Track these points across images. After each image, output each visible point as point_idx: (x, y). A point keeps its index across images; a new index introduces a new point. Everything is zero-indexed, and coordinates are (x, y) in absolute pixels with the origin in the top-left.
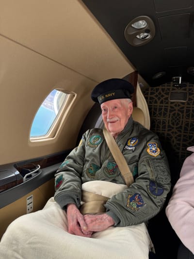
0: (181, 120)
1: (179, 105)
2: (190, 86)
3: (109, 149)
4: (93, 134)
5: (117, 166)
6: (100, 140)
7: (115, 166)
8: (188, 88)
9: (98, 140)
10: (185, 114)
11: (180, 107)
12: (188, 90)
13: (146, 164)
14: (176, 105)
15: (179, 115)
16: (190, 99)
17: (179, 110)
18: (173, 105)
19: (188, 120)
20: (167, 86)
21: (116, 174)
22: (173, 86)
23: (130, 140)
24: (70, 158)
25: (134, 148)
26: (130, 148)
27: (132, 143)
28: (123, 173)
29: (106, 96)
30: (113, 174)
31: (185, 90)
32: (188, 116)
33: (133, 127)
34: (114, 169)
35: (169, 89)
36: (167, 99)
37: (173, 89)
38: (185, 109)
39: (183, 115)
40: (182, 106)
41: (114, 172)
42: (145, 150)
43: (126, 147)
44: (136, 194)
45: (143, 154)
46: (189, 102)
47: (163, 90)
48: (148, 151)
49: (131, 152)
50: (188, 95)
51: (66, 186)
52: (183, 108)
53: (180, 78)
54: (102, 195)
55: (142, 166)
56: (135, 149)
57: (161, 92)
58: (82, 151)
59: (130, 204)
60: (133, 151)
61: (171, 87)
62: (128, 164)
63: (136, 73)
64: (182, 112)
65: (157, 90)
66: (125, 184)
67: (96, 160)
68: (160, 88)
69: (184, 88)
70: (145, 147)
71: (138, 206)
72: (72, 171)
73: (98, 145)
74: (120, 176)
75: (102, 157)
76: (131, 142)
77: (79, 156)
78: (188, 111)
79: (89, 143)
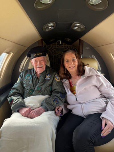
1: (61, 54)
2: (65, 45)
4: (26, 74)
6: (30, 76)
7: (41, 88)
8: (64, 45)
12: (64, 46)
14: (59, 54)
18: (58, 54)
20: (55, 44)
22: (57, 44)
26: (47, 79)
27: (48, 76)
31: (63, 46)
35: (55, 46)
36: (55, 51)
37: (57, 46)
41: (41, 91)
44: (56, 98)
47: (53, 46)
48: (56, 79)
50: (64, 49)
53: (61, 41)
56: (50, 79)
57: (52, 47)
59: (53, 103)
61: (56, 45)
63: (42, 40)
65: (50, 46)
67: (32, 87)
68: (51, 45)
69: (62, 46)
71: (56, 104)
73: (30, 79)
79: (25, 80)
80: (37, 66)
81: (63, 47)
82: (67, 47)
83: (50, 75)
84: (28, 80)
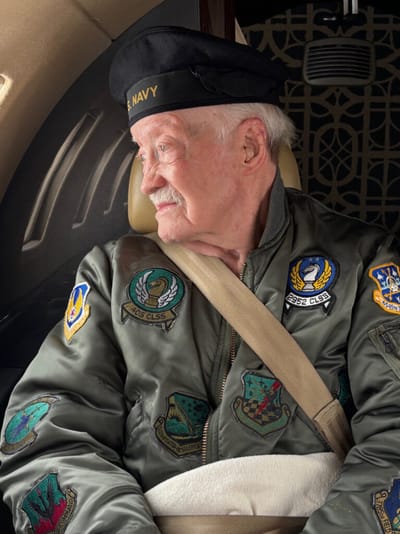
0: (355, 154)
1: (344, 100)
2: (377, 20)
5: (278, 384)
7: (269, 383)
8: (370, 27)
9: (168, 287)
10: (366, 132)
11: (347, 105)
12: (370, 36)
13: (380, 349)
14: (331, 100)
15: (344, 135)
16: (382, 74)
17: (344, 119)
18: (321, 100)
19: (377, 155)
20: (294, 21)
21: (285, 417)
22: (318, 20)
23: (296, 269)
25: (325, 297)
26: (308, 302)
27: (311, 277)
30: (273, 419)
31: (361, 35)
32: (378, 137)
34: (269, 398)
35: (301, 35)
36: (296, 73)
37: (318, 35)
38: (366, 111)
39: (360, 137)
40: (354, 99)
41: (274, 409)
42: (365, 297)
43: (292, 299)
45: (360, 315)
46: (378, 83)
47: (279, 37)
48: (379, 298)
49: (319, 314)
50: (373, 56)
52: (358, 108)
56: (333, 300)
57: (274, 48)
60: (328, 311)
61: (310, 27)
64: (358, 124)
68: (267, 28)
69: (355, 29)
70: (364, 285)
73: (172, 308)
74: (298, 422)
76: (303, 274)
78: (377, 119)
79: (130, 307)
81: (358, 42)
83: (328, 268)
84: (156, 310)
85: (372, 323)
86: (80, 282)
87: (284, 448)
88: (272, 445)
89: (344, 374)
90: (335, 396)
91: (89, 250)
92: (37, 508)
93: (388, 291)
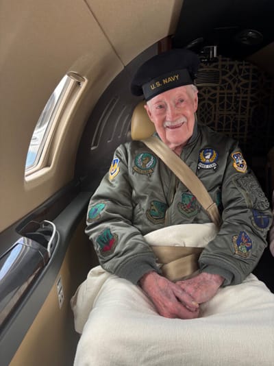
0: (213, 113)
1: (209, 92)
2: (223, 61)
3: (172, 172)
4: (136, 152)
5: (194, 197)
6: (152, 159)
7: (191, 197)
8: (220, 63)
9: (150, 160)
10: (217, 104)
11: (211, 94)
12: (220, 67)
13: (236, 185)
14: (205, 92)
15: (209, 105)
16: (224, 81)
17: (209, 99)
18: (201, 91)
19: (222, 113)
21: (197, 210)
23: (202, 154)
24: (99, 197)
25: (214, 165)
26: (207, 167)
27: (208, 157)
28: (205, 207)
29: (165, 81)
30: (192, 211)
31: (216, 67)
32: (222, 106)
33: (201, 133)
34: (191, 203)
38: (217, 97)
39: (215, 106)
40: (213, 92)
41: (192, 207)
42: (230, 166)
43: (201, 165)
44: (241, 233)
45: (228, 172)
46: (222, 85)
48: (235, 166)
49: (211, 171)
50: (220, 74)
51: (127, 246)
52: (215, 95)
53: (215, 48)
54: (187, 246)
55: (231, 189)
56: (217, 166)
58: (124, 182)
59: (238, 250)
60: (215, 171)
62: (208, 191)
64: (214, 101)
66: (211, 222)
67: (156, 194)
69: (214, 64)
70: (230, 160)
71: (248, 249)
72: (119, 219)
73: (152, 168)
74: (201, 212)
75: (165, 187)
76: (205, 156)
77: (122, 191)
78: (222, 99)
79: (136, 168)
80: (167, 124)
81: (215, 69)
82: (231, 67)
83: (215, 154)
84: (146, 169)
85: (233, 175)
86: (115, 158)
87: (196, 221)
88: (192, 220)
89: (220, 194)
90: (214, 201)
91: (119, 146)
92: (103, 242)
93: (238, 163)
